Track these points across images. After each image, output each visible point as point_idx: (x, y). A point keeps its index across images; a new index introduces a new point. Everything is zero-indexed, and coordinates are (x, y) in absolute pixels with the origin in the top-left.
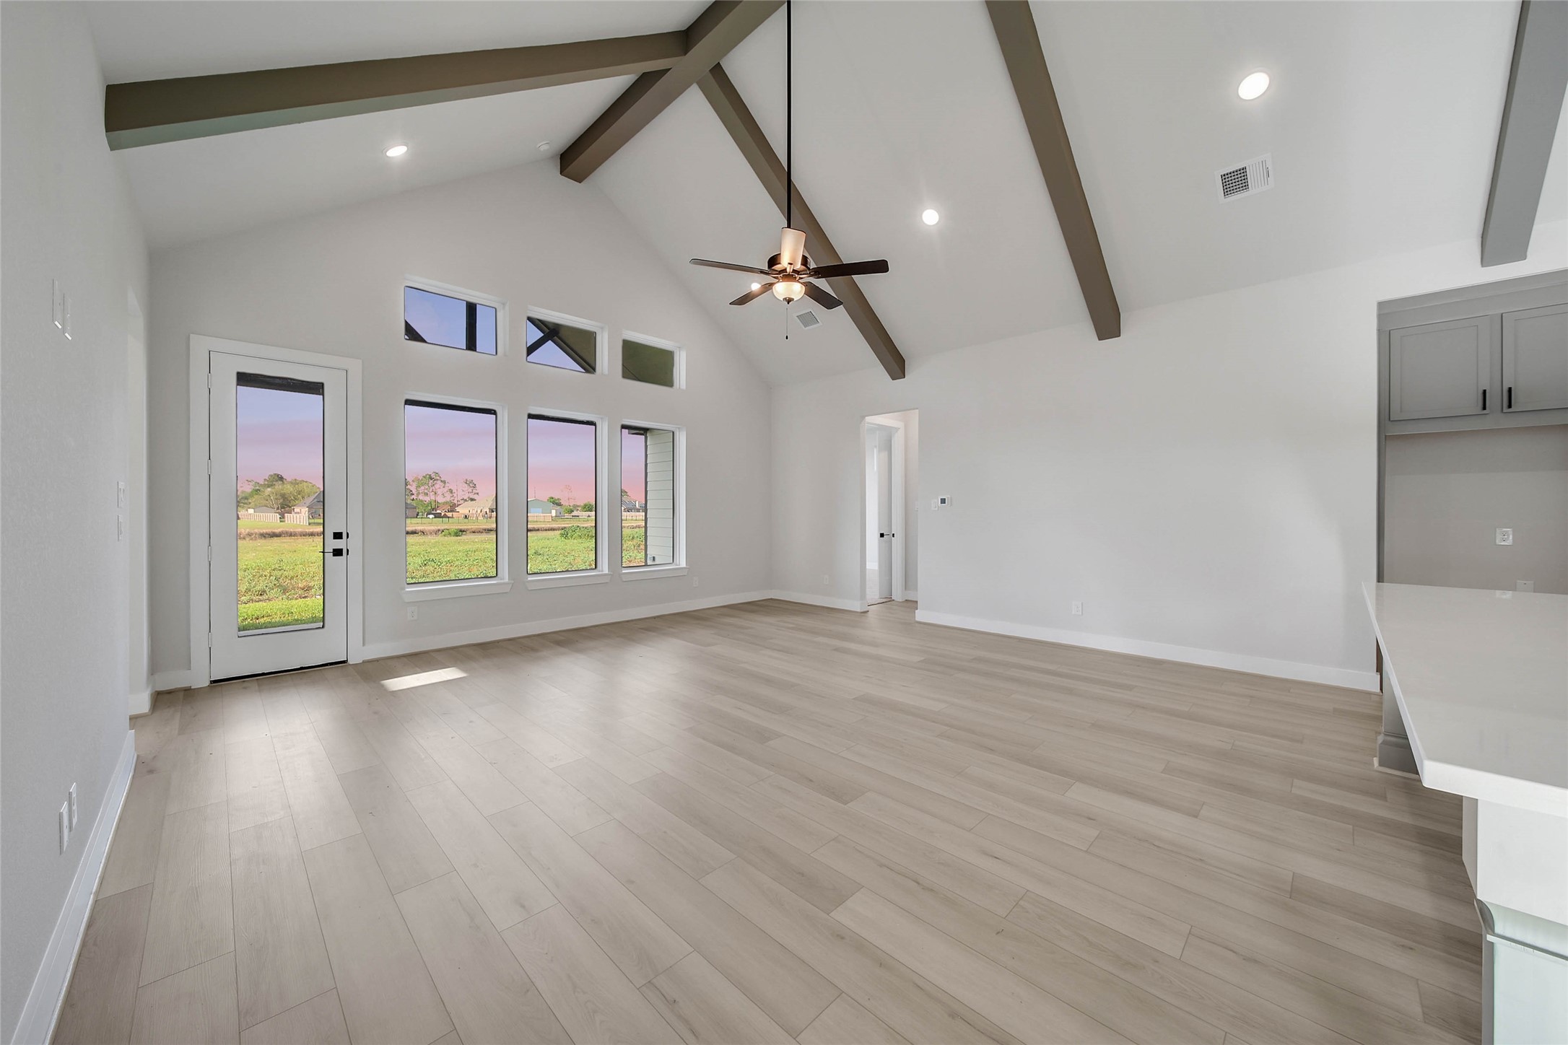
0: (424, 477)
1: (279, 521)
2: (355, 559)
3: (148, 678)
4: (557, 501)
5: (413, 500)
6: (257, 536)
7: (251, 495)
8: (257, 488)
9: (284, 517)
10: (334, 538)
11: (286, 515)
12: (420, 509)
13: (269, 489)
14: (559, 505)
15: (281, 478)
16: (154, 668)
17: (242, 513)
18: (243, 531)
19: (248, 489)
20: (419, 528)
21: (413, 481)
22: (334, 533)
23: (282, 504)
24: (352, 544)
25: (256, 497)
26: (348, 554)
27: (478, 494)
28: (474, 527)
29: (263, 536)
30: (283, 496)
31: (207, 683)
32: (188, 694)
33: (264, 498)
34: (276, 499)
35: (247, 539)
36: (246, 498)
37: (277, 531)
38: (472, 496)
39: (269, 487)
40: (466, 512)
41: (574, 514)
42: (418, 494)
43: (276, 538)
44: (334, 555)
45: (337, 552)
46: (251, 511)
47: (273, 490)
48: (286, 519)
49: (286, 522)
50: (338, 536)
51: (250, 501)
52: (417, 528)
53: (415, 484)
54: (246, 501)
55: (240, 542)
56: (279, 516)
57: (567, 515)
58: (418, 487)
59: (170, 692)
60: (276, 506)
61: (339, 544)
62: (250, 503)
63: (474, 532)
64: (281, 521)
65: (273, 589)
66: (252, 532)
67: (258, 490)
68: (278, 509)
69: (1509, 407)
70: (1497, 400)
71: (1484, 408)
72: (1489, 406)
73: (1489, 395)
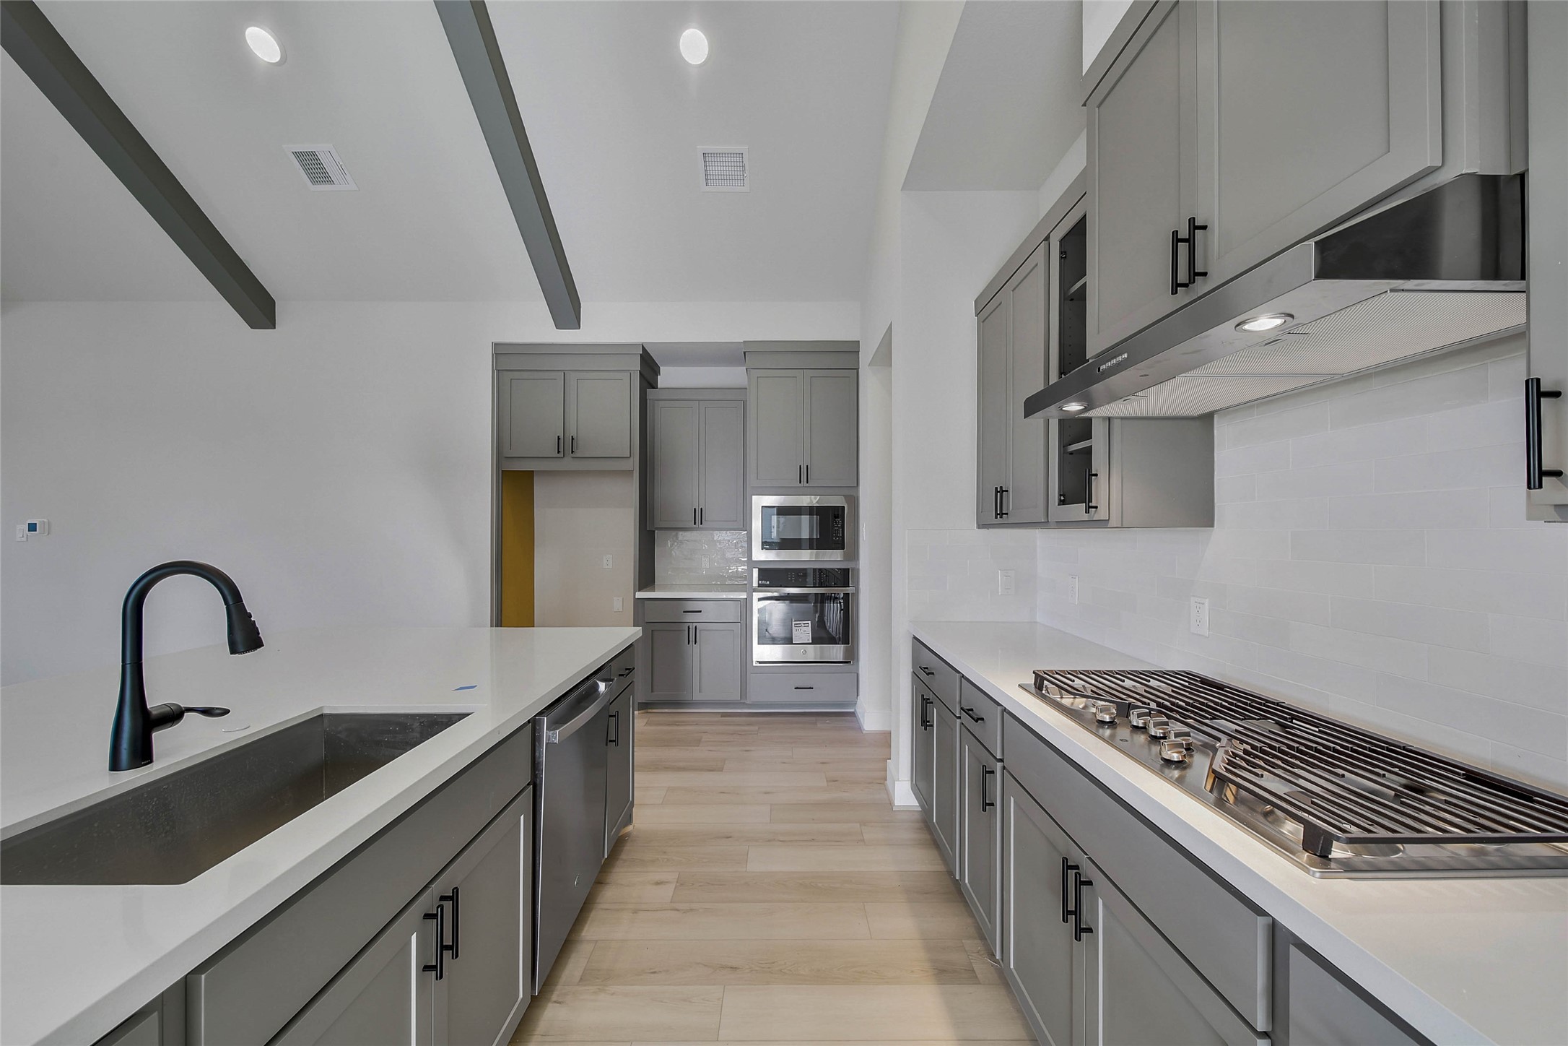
69: (572, 452)
70: (566, 446)
71: (559, 452)
72: (561, 450)
73: (561, 441)
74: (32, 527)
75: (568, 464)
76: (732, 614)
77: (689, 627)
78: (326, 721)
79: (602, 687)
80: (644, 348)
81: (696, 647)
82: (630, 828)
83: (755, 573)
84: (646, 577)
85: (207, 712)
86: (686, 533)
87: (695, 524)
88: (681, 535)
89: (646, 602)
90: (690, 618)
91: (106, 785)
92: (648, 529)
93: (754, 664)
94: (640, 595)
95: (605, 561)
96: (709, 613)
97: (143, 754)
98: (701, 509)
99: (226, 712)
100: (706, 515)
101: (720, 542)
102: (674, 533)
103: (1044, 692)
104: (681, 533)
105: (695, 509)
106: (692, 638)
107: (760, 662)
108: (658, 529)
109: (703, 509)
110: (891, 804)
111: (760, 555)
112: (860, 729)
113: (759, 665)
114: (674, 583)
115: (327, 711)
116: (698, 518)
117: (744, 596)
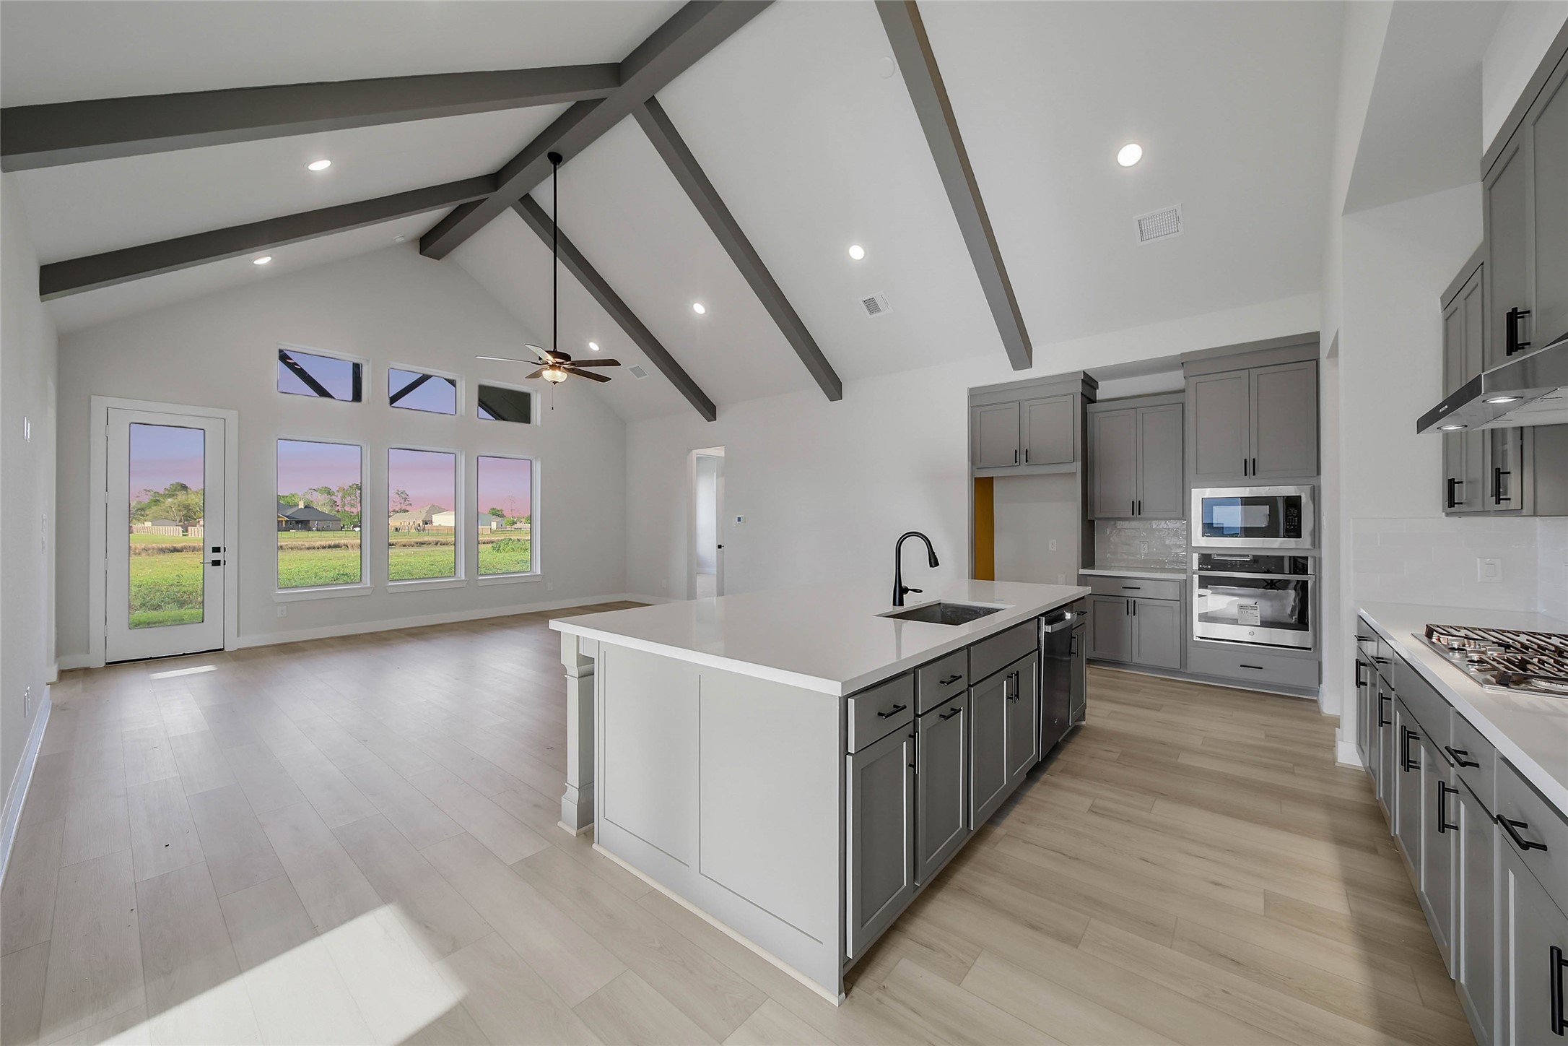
0: (351, 487)
1: (181, 535)
2: (231, 567)
3: (55, 659)
4: (500, 513)
5: (338, 511)
6: (155, 551)
7: (149, 506)
8: (157, 498)
9: (187, 531)
10: (213, 551)
11: (189, 528)
12: (345, 522)
13: (170, 500)
14: (502, 516)
15: (184, 488)
16: (60, 652)
17: (137, 526)
18: (138, 545)
19: (146, 499)
20: (343, 542)
21: (338, 491)
22: (213, 548)
23: (185, 516)
24: (229, 556)
25: (154, 508)
26: (225, 564)
27: (411, 504)
28: (404, 540)
29: (162, 551)
30: (187, 507)
31: (103, 665)
32: (87, 672)
33: (165, 510)
34: (180, 511)
35: (143, 554)
36: (143, 509)
37: (179, 546)
38: (404, 508)
39: (169, 497)
40: (397, 524)
41: (516, 526)
42: (344, 505)
43: (178, 553)
44: (213, 565)
45: (216, 563)
46: (148, 524)
47: (175, 501)
48: (189, 532)
49: (190, 536)
50: (216, 550)
51: (147, 512)
52: (340, 542)
53: (340, 495)
54: (143, 513)
55: (133, 558)
56: (181, 529)
57: (509, 528)
58: (343, 497)
59: (71, 671)
60: (178, 519)
61: (217, 556)
62: (147, 515)
63: (405, 546)
64: (184, 535)
65: (169, 604)
66: (150, 546)
67: (158, 501)
68: (180, 521)
69: (1027, 461)
70: (1023, 456)
71: (1016, 462)
72: (1018, 460)
73: (1018, 453)
74: (739, 519)
75: (1023, 469)
76: (1171, 592)
77: (1128, 601)
78: (941, 606)
79: (1068, 616)
80: (1084, 372)
81: (1135, 619)
82: (1084, 723)
83: (1196, 557)
84: (1088, 558)
85: (915, 591)
86: (1124, 523)
87: (1133, 514)
88: (1119, 524)
89: (1088, 578)
90: (1129, 593)
91: (891, 610)
92: (1089, 519)
93: (1195, 639)
94: (1083, 572)
95: (1050, 546)
96: (1148, 590)
97: (901, 603)
98: (1139, 502)
99: (921, 591)
100: (1145, 507)
101: (1160, 530)
102: (1112, 523)
103: (1434, 640)
104: (1119, 522)
105: (1133, 502)
106: (1131, 610)
107: (1201, 638)
108: (1099, 519)
109: (1142, 503)
110: (1334, 761)
111: (1200, 540)
112: (1319, 712)
113: (1199, 639)
114: (1113, 565)
115: (942, 602)
116: (1137, 509)
117: (1183, 577)
